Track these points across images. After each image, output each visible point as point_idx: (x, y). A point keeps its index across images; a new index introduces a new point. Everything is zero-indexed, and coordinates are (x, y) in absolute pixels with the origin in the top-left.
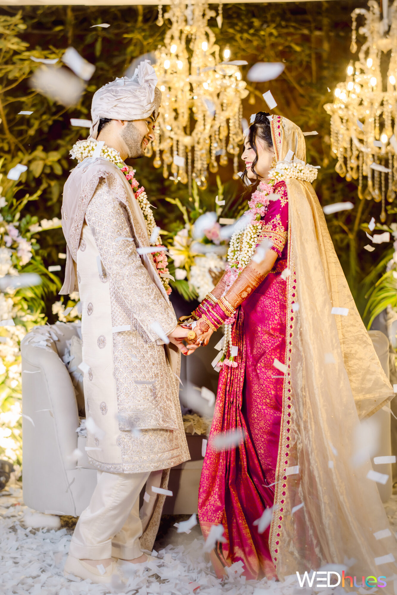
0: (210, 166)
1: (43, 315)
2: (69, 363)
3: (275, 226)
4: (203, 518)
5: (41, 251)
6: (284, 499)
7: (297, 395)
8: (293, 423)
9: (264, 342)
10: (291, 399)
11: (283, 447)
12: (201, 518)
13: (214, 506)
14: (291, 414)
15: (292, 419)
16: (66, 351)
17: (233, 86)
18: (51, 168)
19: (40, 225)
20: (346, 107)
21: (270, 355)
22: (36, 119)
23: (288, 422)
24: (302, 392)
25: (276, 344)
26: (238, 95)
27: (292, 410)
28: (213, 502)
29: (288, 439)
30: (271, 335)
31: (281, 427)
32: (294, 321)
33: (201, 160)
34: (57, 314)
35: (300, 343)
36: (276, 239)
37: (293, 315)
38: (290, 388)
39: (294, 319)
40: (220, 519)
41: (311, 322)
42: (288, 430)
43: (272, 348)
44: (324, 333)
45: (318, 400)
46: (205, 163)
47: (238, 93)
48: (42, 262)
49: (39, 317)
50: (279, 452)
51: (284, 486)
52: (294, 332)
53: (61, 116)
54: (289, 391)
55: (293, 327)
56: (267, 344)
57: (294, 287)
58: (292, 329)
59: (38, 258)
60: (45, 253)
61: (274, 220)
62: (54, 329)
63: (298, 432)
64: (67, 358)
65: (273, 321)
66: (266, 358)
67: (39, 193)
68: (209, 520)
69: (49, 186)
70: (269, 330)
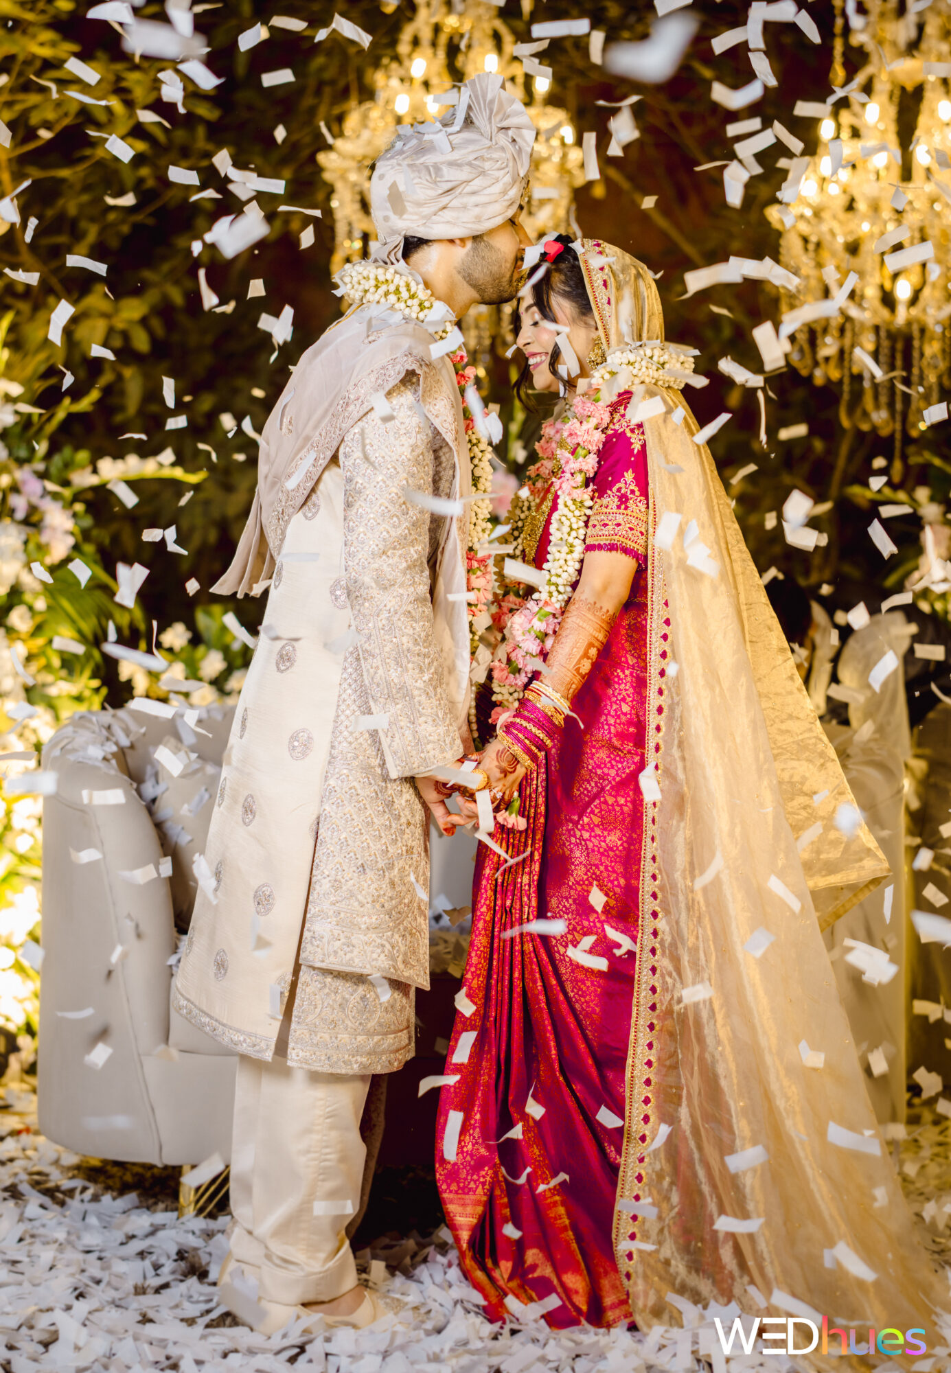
0: (499, 342)
1: (96, 683)
2: (154, 800)
3: (623, 499)
4: (449, 1186)
5: (95, 533)
6: (647, 1133)
7: (674, 886)
8: (663, 953)
9: (599, 767)
10: (660, 896)
11: (641, 1009)
12: (444, 1187)
13: (472, 1155)
14: (660, 933)
15: (662, 943)
16: (149, 771)
17: (556, 159)
18: (125, 335)
19: (95, 471)
20: (817, 214)
21: (615, 797)
22: (93, 220)
23: (653, 951)
24: (685, 878)
25: (627, 771)
26: (566, 179)
27: (662, 924)
28: (470, 1147)
29: (653, 990)
30: (615, 748)
31: (637, 963)
32: (664, 714)
33: (477, 327)
34: (129, 682)
35: (680, 764)
36: (631, 529)
37: (661, 701)
38: (657, 872)
39: (665, 710)
40: (487, 1187)
41: (708, 713)
42: (654, 970)
43: (618, 779)
44: (738, 740)
45: (729, 897)
46: (486, 334)
47: (567, 176)
48: (98, 557)
49: (86, 687)
50: (633, 1020)
51: (647, 1101)
52: (665, 741)
53: (151, 215)
54: (654, 877)
55: (663, 729)
56: (606, 770)
57: (665, 637)
58: (661, 734)
59: (89, 548)
60: (104, 536)
61: (621, 485)
62: (122, 720)
63: (674, 974)
64: (149, 790)
65: (619, 717)
66: (606, 802)
67: (95, 395)
68: (463, 1189)
69: (120, 378)
70: (610, 739)
